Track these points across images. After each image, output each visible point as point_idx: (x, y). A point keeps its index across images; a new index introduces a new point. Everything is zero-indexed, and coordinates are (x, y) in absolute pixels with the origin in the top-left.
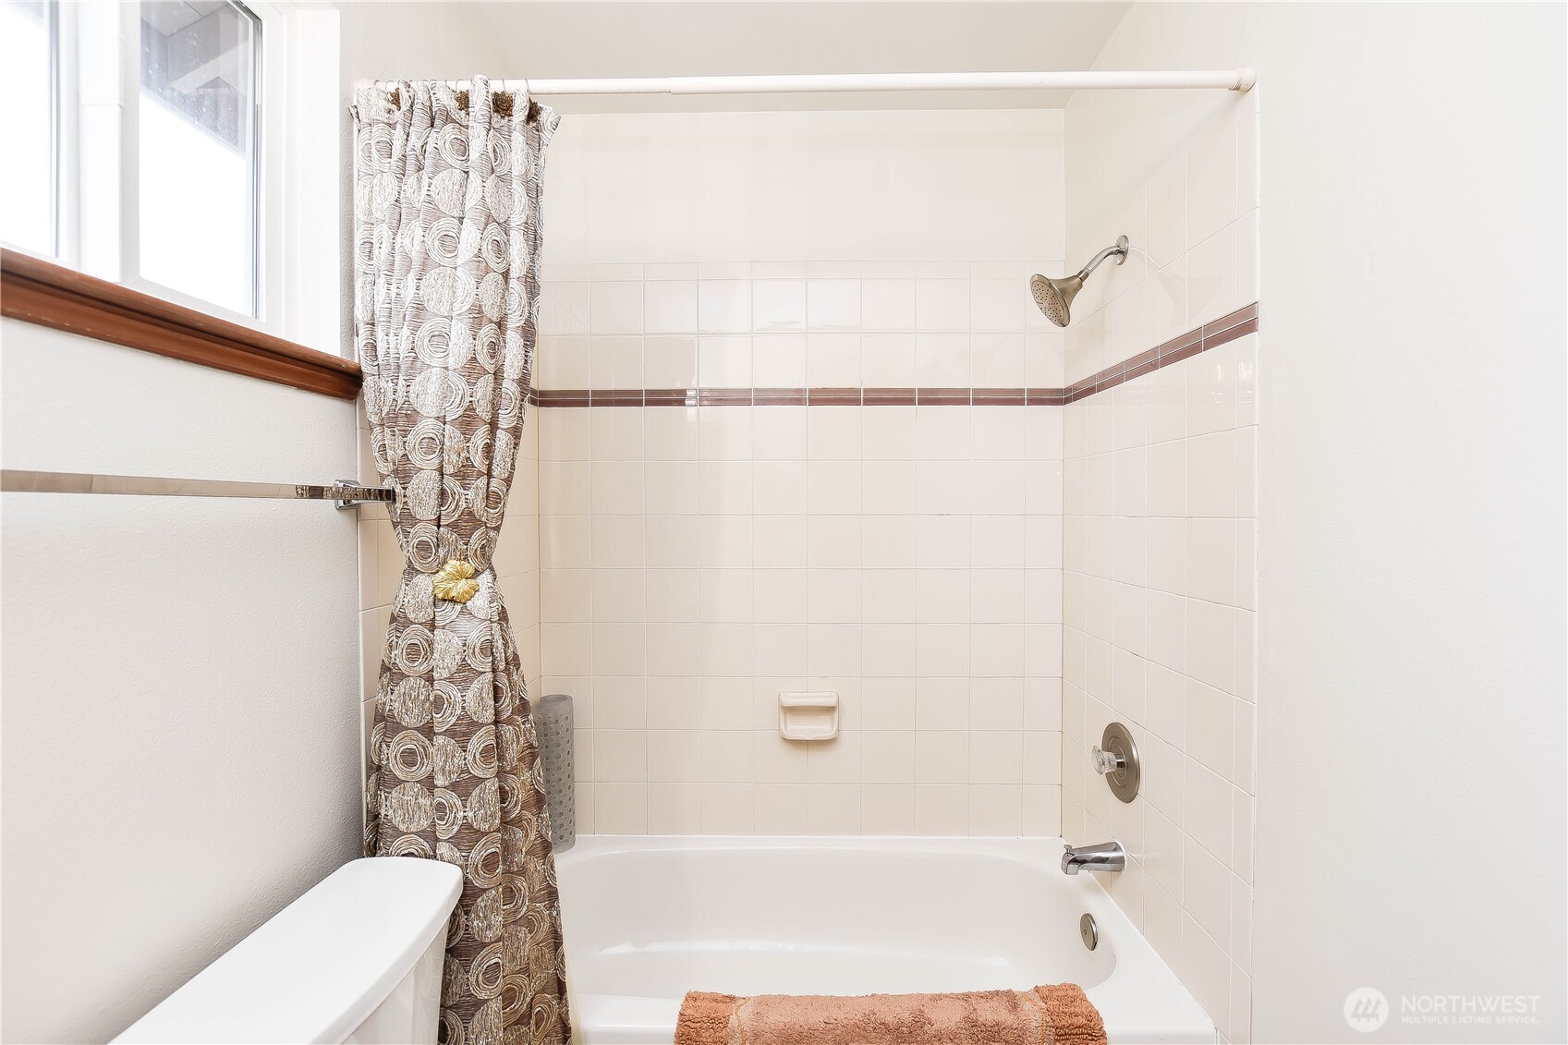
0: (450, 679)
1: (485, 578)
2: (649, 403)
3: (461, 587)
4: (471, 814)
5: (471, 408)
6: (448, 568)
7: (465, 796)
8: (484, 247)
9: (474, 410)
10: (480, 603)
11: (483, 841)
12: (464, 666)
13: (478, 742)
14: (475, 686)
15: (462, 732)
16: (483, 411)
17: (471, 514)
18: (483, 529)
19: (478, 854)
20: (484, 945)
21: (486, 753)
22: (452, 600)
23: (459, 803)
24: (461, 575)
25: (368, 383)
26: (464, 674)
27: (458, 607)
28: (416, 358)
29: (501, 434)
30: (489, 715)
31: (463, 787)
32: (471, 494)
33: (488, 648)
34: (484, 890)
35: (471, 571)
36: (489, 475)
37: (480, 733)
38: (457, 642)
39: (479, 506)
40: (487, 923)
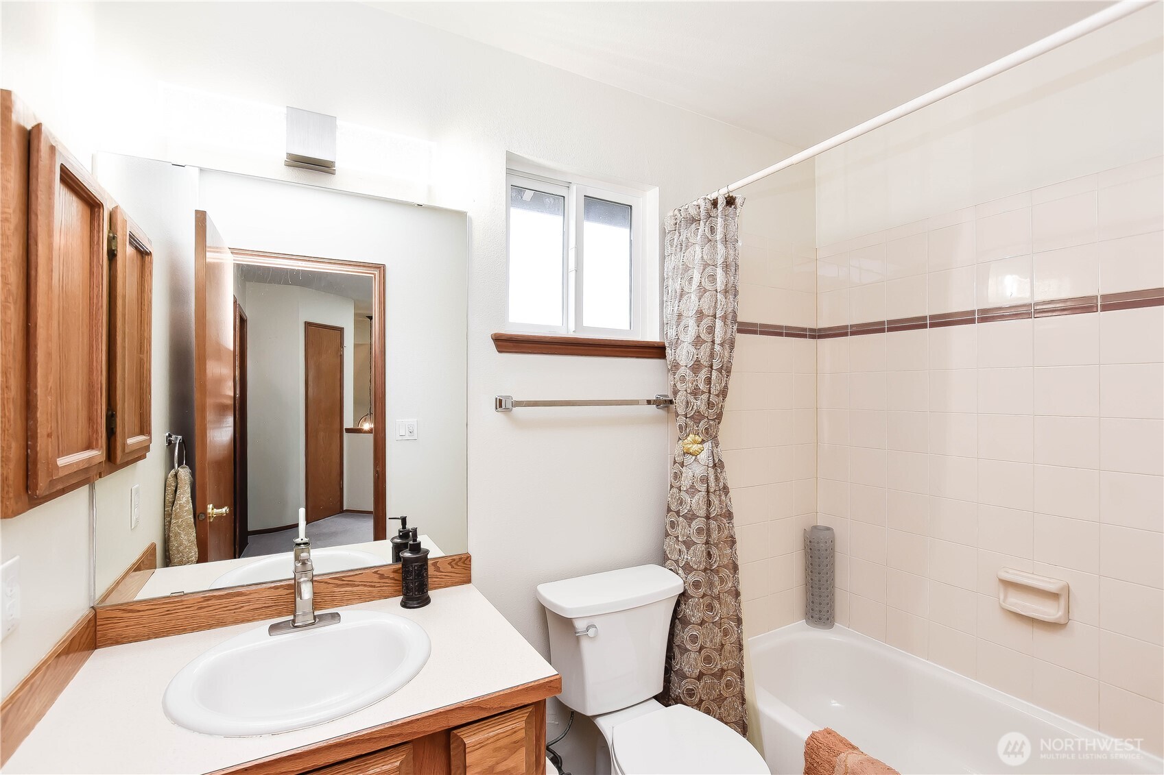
0: (687, 491)
1: (708, 445)
2: (890, 330)
3: (695, 447)
4: (689, 558)
5: (698, 360)
6: (689, 438)
7: (688, 548)
8: (703, 281)
9: (700, 361)
10: (703, 457)
11: (693, 573)
12: (692, 487)
13: (696, 524)
14: (696, 497)
15: (691, 517)
16: (705, 362)
17: (699, 412)
18: (706, 420)
19: (692, 578)
20: (691, 624)
21: (699, 531)
22: (690, 454)
23: (686, 551)
24: (695, 442)
25: (668, 351)
26: (692, 490)
27: (694, 457)
28: (678, 339)
29: (714, 373)
30: (702, 513)
31: (689, 544)
32: (699, 403)
33: (705, 480)
34: (692, 597)
35: (700, 440)
36: (710, 392)
37: (696, 521)
38: (691, 474)
39: (703, 408)
40: (693, 612)
